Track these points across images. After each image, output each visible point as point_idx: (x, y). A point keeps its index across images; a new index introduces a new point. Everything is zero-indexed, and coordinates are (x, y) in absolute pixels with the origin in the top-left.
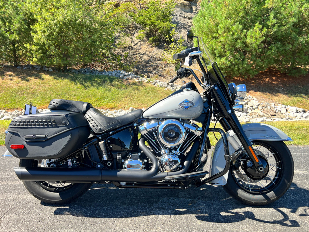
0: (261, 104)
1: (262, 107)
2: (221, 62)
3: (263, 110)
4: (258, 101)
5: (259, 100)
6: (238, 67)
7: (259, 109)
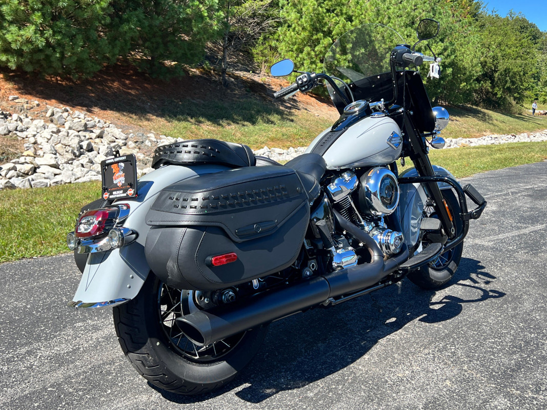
0: (130, 136)
1: (136, 142)
2: (22, 36)
3: (139, 149)
6: (62, 54)
7: (130, 147)
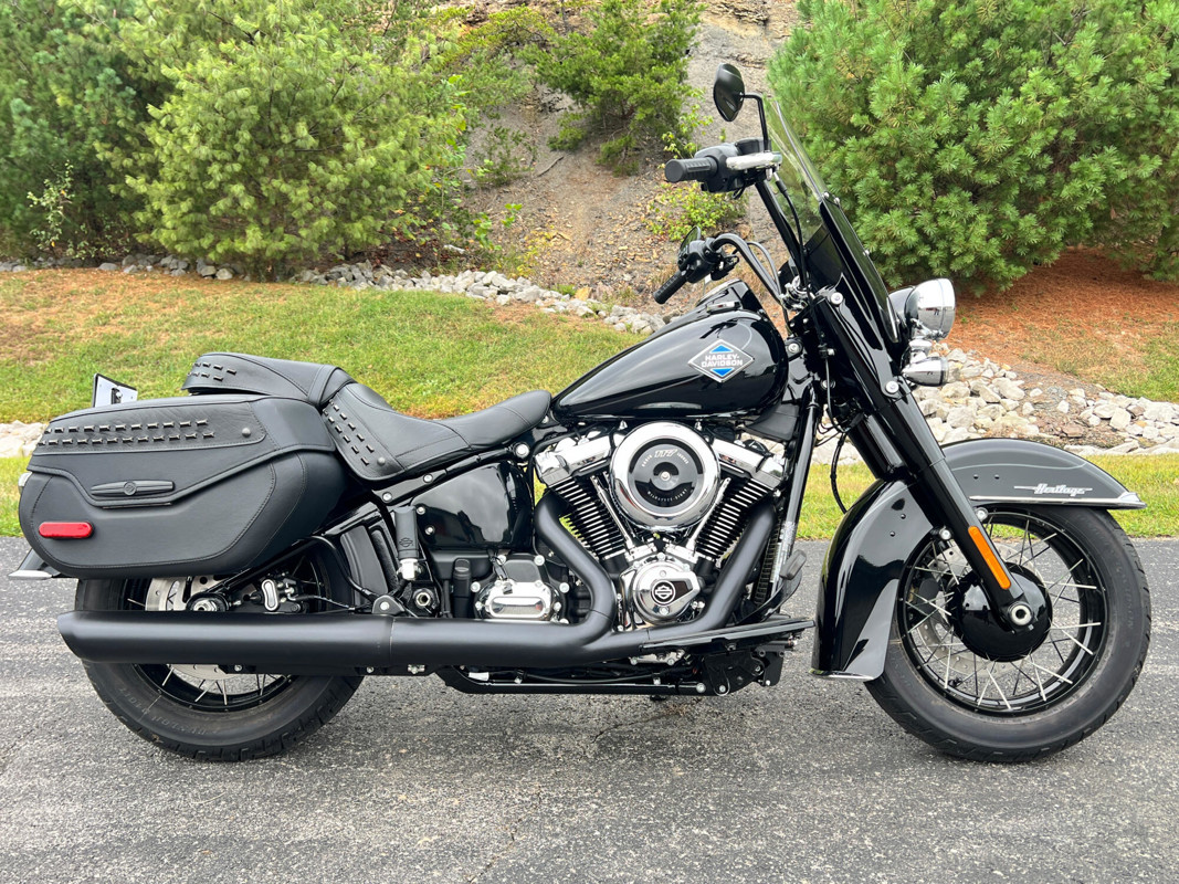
4: (1021, 382)
5: (1025, 379)
